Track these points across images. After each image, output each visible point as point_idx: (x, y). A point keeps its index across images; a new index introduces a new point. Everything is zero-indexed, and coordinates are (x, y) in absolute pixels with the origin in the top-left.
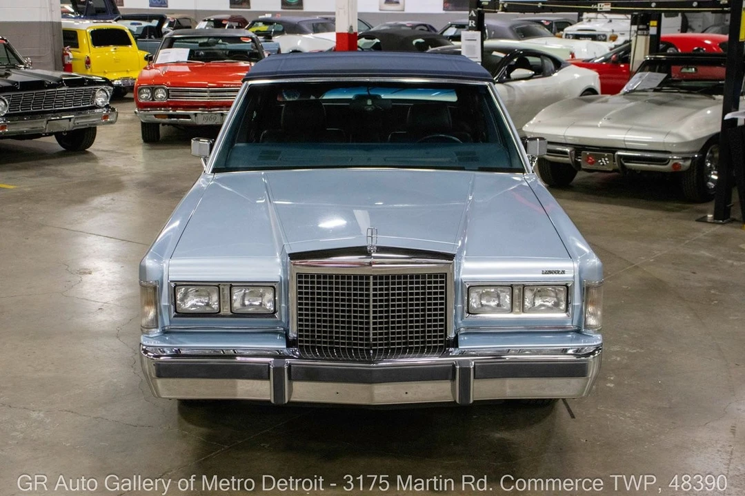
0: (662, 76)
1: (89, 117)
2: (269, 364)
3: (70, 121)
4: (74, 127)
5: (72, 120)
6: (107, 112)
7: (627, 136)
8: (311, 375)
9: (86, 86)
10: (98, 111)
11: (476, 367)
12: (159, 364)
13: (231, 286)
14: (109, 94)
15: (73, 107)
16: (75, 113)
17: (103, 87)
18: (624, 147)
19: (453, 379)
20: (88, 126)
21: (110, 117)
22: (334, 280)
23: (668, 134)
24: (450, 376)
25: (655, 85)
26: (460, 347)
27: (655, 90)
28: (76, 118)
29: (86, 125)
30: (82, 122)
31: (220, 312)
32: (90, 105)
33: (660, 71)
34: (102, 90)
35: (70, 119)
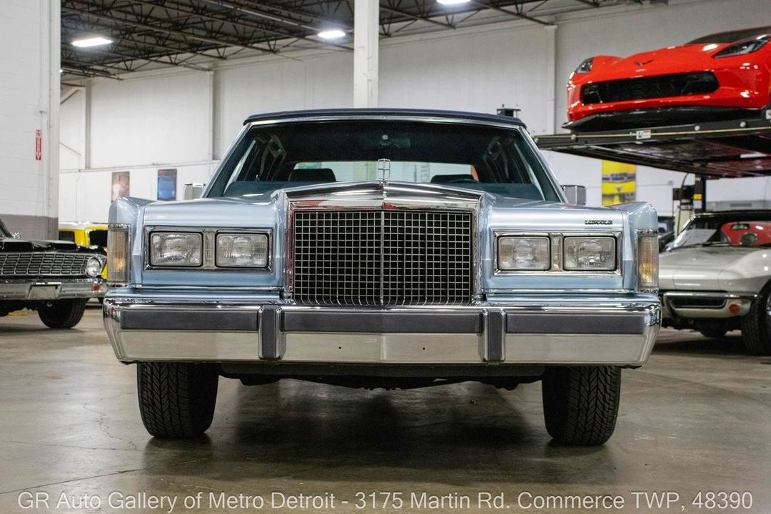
0: (712, 232)
1: (78, 286)
2: (258, 311)
3: (56, 288)
4: (60, 296)
5: (59, 287)
6: (99, 282)
7: (675, 276)
8: (309, 325)
9: (76, 252)
10: (89, 280)
11: (508, 318)
12: (125, 312)
13: (217, 233)
14: (101, 262)
15: (61, 274)
16: (61, 280)
17: (96, 255)
18: (673, 288)
19: (481, 332)
20: (76, 297)
21: (102, 288)
22: (338, 220)
23: (722, 271)
24: (477, 328)
25: (705, 240)
26: (488, 299)
27: (704, 245)
28: (63, 286)
29: (74, 295)
30: (71, 290)
31: (202, 264)
32: (80, 274)
33: (709, 228)
34: (94, 258)
35: (56, 286)
